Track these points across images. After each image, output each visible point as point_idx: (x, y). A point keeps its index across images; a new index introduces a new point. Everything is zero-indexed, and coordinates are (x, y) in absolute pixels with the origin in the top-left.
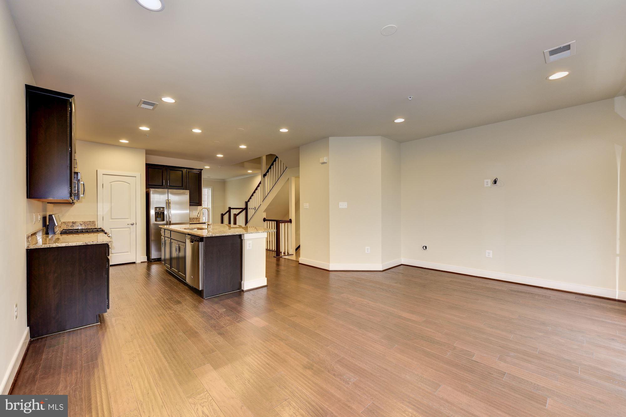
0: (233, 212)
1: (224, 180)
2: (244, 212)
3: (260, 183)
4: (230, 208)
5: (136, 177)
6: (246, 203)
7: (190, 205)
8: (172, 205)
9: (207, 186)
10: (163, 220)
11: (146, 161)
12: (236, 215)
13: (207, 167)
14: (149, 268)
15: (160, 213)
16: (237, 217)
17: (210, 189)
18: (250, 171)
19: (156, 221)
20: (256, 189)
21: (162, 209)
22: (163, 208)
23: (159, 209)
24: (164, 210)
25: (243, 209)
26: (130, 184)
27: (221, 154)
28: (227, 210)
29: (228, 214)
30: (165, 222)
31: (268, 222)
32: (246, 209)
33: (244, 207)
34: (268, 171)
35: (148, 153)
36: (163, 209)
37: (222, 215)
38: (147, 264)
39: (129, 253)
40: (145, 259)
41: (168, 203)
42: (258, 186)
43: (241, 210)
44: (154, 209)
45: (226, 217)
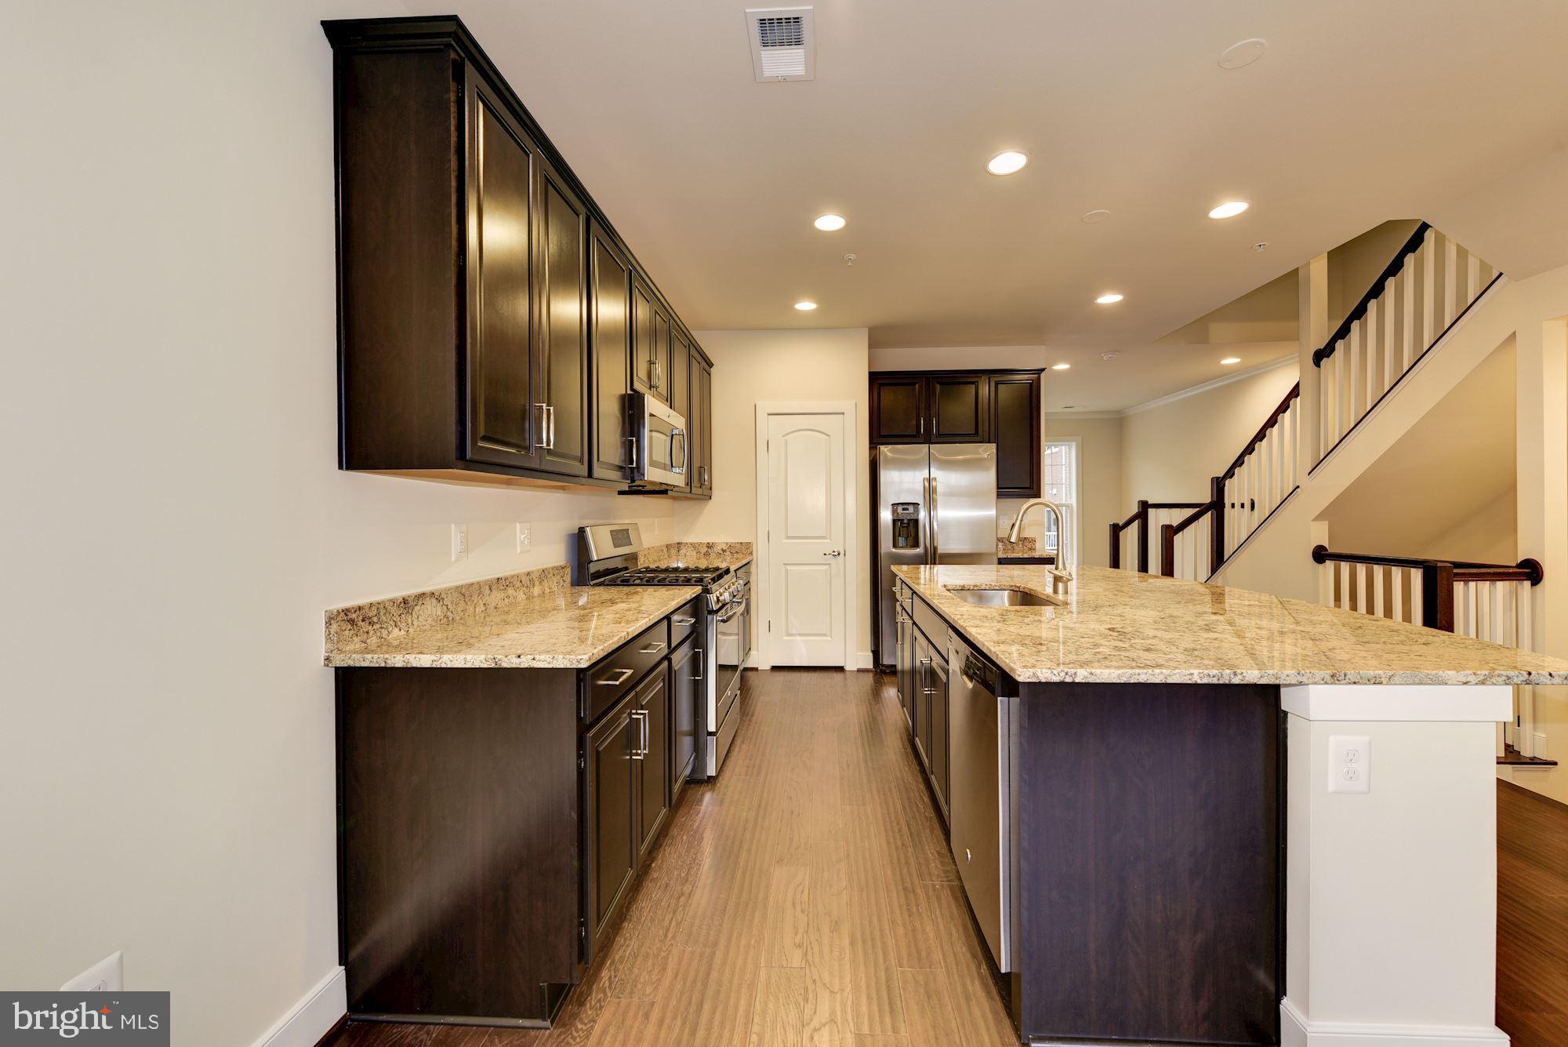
0: (1158, 519)
1: (1118, 412)
2: (1206, 520)
3: (1295, 392)
4: (1145, 506)
5: (843, 414)
6: (1219, 485)
7: (999, 495)
8: (939, 498)
9: (1060, 437)
10: (916, 545)
11: (870, 366)
12: (1170, 533)
13: (1062, 367)
14: (876, 693)
15: (905, 521)
16: (1178, 539)
17: (1074, 445)
18: (1230, 361)
19: (895, 545)
20: (1272, 422)
21: (911, 509)
22: (916, 505)
23: (904, 509)
24: (917, 511)
25: (1201, 510)
26: (829, 436)
27: (1115, 288)
28: (1135, 509)
29: (1135, 525)
30: (919, 550)
31: (1345, 567)
32: (1217, 506)
33: (1206, 497)
34: (1343, 332)
35: (878, 338)
36: (914, 507)
37: (1116, 530)
38: (874, 677)
39: (829, 638)
40: (869, 664)
41: (930, 492)
42: (1283, 407)
43: (1190, 512)
44: (890, 508)
45: (1130, 538)
